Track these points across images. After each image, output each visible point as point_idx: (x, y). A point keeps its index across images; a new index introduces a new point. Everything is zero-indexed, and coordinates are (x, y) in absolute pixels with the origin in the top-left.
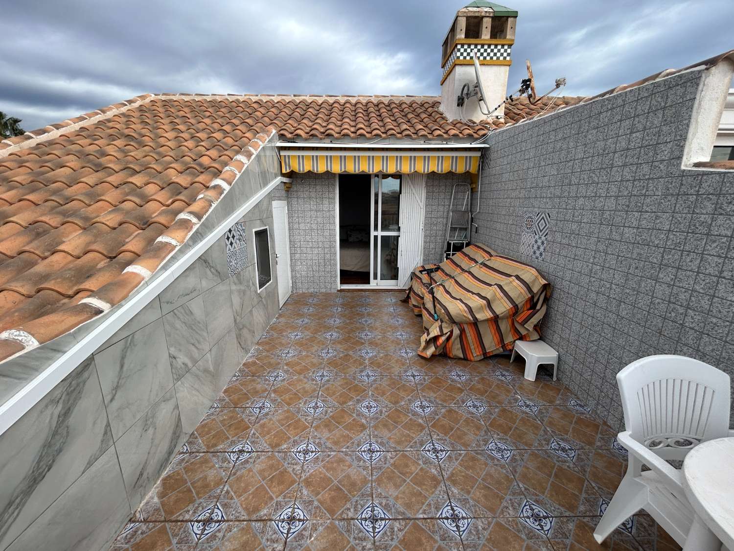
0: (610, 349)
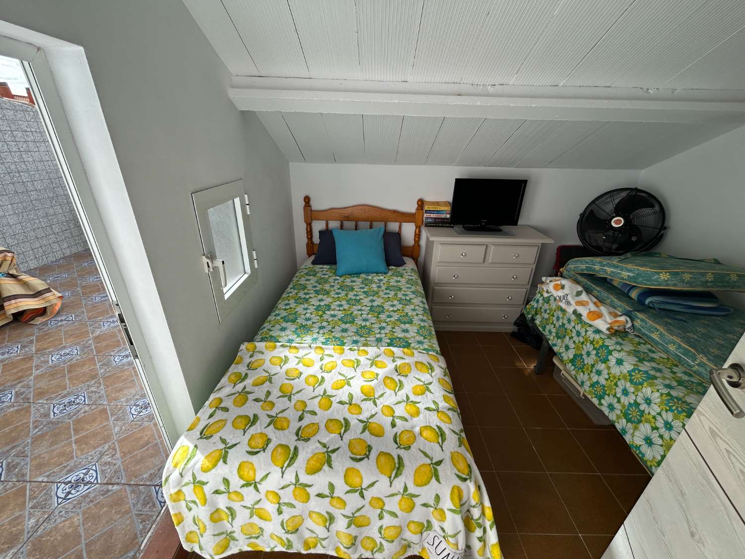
0: (46, 213)
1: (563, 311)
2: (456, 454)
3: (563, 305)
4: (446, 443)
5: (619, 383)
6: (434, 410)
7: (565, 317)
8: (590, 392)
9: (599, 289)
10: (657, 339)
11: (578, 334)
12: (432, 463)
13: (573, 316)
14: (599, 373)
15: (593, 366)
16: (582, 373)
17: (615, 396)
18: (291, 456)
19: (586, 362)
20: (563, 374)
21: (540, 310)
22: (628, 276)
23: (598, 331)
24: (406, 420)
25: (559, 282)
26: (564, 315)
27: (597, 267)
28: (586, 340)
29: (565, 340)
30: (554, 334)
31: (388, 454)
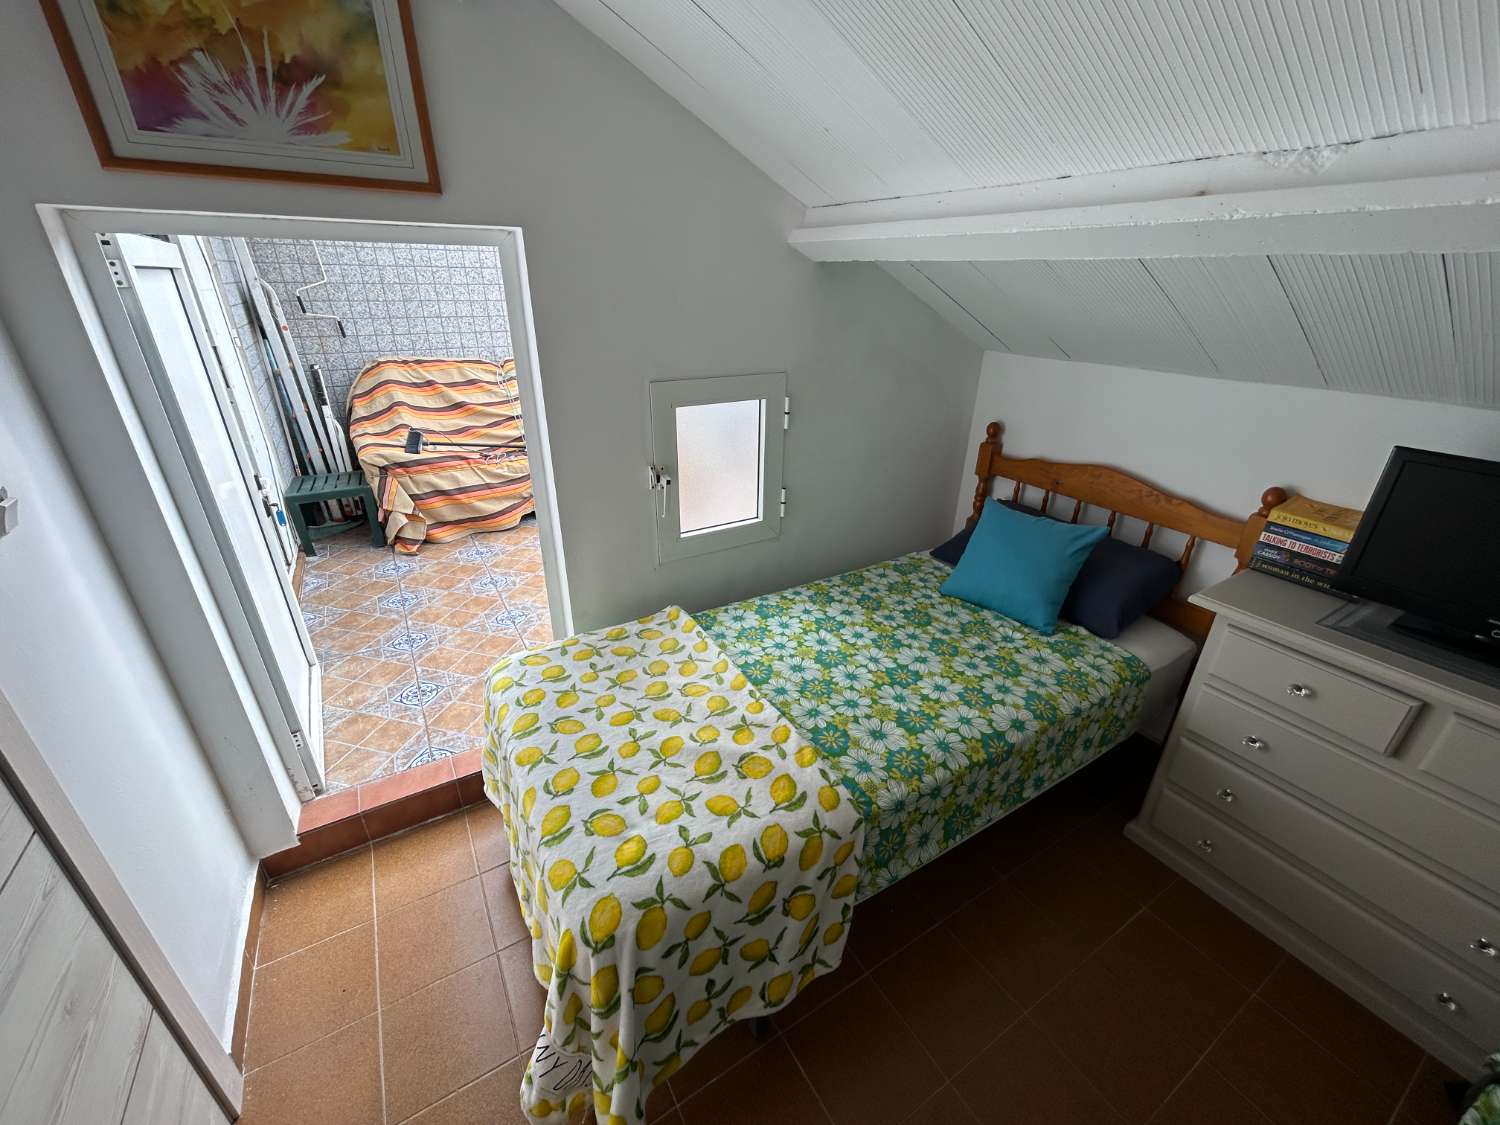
2: (615, 903)
4: (625, 879)
6: (687, 841)
12: (579, 874)
24: (643, 812)
31: (569, 815)
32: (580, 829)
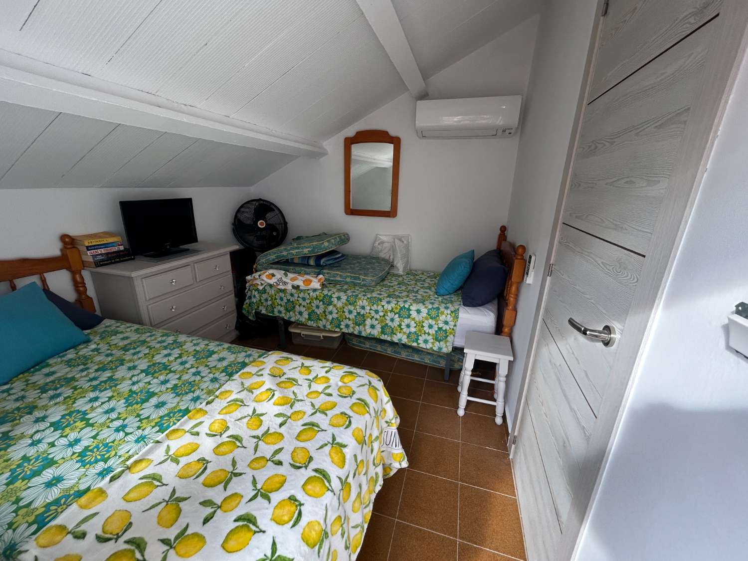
1: (284, 291)
3: (281, 287)
5: (345, 310)
6: (330, 369)
7: (287, 294)
8: (332, 327)
9: (292, 268)
10: (339, 279)
11: (304, 299)
13: (293, 290)
14: (331, 313)
15: (324, 312)
16: (320, 321)
17: (346, 318)
18: (321, 477)
19: (318, 313)
20: (303, 335)
21: (260, 302)
22: (309, 251)
23: (315, 290)
24: (329, 386)
25: (267, 273)
26: (285, 294)
27: (285, 253)
28: (312, 299)
29: (296, 309)
30: (284, 312)
31: (354, 404)
32: (355, 396)
